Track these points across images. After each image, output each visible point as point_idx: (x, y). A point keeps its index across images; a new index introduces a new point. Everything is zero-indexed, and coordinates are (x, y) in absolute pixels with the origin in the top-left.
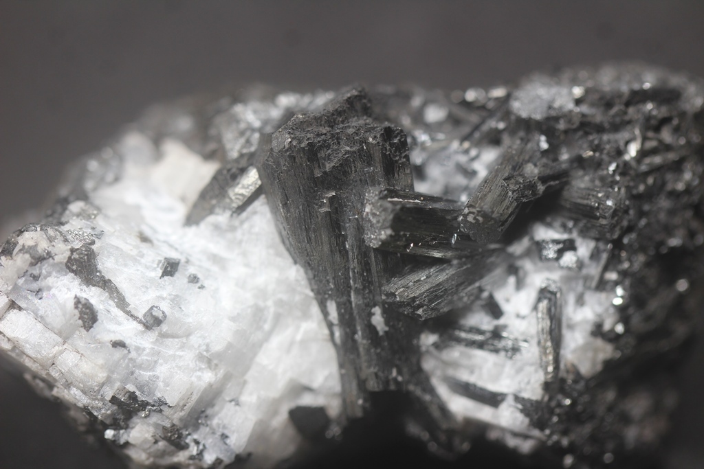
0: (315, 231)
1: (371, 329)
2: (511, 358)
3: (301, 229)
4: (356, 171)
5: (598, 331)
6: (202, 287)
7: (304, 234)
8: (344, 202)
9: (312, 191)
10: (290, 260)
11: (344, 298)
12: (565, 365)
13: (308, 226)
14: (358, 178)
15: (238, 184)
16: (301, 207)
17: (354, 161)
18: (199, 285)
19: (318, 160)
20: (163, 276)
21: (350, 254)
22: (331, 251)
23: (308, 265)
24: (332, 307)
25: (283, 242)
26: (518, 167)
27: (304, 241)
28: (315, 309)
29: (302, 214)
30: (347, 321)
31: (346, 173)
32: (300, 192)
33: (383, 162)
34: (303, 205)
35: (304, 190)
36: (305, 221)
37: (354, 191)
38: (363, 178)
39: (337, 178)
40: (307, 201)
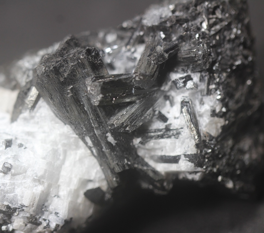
0: (69, 107)
1: (109, 144)
2: (177, 138)
3: (62, 107)
4: (79, 73)
5: (214, 114)
6: (25, 148)
7: (64, 109)
8: (78, 89)
9: (62, 88)
10: (63, 124)
11: (92, 134)
12: (203, 134)
13: (65, 105)
14: (81, 76)
15: (28, 96)
16: (59, 97)
17: (77, 69)
18: (24, 147)
19: (60, 74)
20: (6, 148)
21: (88, 112)
22: (79, 113)
23: (71, 123)
24: (88, 139)
25: (57, 116)
26: (153, 49)
27: (65, 113)
28: (81, 143)
29: (60, 100)
30: (97, 143)
31: (75, 76)
32: (56, 90)
33: (90, 65)
34: (60, 96)
35: (58, 89)
36: (62, 103)
37: (81, 83)
38: (83, 75)
39: (71, 79)
40: (61, 94)
